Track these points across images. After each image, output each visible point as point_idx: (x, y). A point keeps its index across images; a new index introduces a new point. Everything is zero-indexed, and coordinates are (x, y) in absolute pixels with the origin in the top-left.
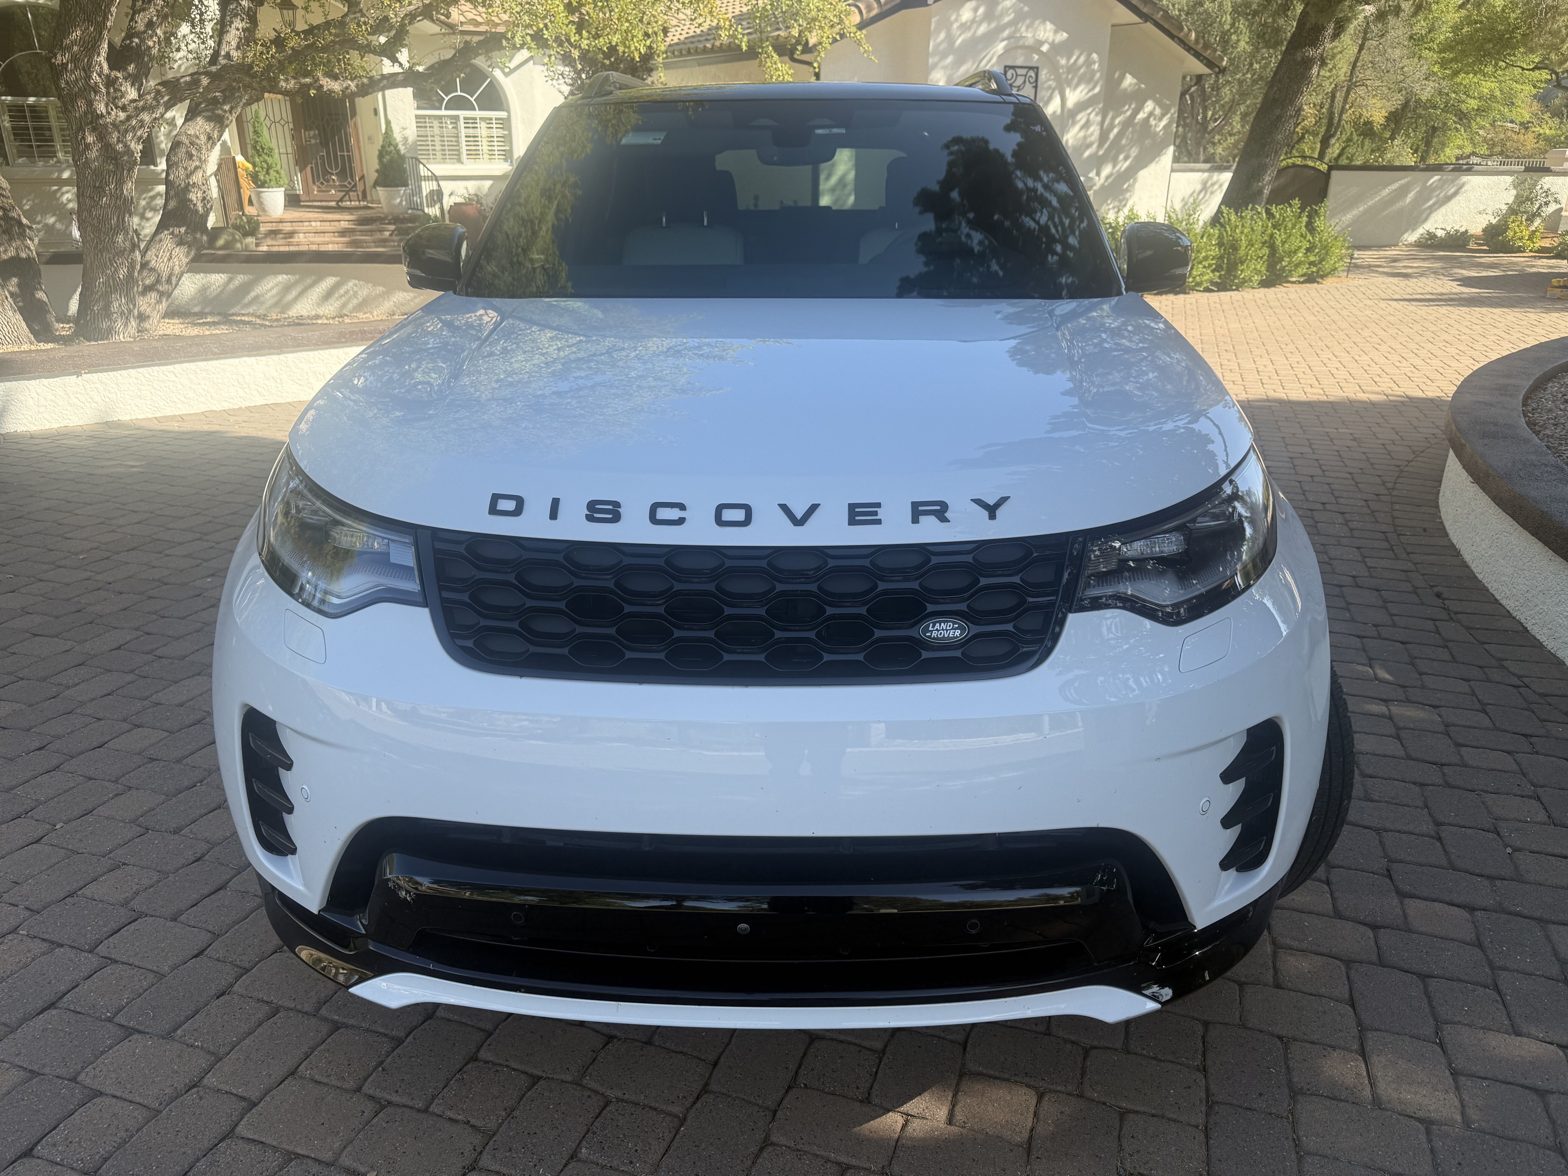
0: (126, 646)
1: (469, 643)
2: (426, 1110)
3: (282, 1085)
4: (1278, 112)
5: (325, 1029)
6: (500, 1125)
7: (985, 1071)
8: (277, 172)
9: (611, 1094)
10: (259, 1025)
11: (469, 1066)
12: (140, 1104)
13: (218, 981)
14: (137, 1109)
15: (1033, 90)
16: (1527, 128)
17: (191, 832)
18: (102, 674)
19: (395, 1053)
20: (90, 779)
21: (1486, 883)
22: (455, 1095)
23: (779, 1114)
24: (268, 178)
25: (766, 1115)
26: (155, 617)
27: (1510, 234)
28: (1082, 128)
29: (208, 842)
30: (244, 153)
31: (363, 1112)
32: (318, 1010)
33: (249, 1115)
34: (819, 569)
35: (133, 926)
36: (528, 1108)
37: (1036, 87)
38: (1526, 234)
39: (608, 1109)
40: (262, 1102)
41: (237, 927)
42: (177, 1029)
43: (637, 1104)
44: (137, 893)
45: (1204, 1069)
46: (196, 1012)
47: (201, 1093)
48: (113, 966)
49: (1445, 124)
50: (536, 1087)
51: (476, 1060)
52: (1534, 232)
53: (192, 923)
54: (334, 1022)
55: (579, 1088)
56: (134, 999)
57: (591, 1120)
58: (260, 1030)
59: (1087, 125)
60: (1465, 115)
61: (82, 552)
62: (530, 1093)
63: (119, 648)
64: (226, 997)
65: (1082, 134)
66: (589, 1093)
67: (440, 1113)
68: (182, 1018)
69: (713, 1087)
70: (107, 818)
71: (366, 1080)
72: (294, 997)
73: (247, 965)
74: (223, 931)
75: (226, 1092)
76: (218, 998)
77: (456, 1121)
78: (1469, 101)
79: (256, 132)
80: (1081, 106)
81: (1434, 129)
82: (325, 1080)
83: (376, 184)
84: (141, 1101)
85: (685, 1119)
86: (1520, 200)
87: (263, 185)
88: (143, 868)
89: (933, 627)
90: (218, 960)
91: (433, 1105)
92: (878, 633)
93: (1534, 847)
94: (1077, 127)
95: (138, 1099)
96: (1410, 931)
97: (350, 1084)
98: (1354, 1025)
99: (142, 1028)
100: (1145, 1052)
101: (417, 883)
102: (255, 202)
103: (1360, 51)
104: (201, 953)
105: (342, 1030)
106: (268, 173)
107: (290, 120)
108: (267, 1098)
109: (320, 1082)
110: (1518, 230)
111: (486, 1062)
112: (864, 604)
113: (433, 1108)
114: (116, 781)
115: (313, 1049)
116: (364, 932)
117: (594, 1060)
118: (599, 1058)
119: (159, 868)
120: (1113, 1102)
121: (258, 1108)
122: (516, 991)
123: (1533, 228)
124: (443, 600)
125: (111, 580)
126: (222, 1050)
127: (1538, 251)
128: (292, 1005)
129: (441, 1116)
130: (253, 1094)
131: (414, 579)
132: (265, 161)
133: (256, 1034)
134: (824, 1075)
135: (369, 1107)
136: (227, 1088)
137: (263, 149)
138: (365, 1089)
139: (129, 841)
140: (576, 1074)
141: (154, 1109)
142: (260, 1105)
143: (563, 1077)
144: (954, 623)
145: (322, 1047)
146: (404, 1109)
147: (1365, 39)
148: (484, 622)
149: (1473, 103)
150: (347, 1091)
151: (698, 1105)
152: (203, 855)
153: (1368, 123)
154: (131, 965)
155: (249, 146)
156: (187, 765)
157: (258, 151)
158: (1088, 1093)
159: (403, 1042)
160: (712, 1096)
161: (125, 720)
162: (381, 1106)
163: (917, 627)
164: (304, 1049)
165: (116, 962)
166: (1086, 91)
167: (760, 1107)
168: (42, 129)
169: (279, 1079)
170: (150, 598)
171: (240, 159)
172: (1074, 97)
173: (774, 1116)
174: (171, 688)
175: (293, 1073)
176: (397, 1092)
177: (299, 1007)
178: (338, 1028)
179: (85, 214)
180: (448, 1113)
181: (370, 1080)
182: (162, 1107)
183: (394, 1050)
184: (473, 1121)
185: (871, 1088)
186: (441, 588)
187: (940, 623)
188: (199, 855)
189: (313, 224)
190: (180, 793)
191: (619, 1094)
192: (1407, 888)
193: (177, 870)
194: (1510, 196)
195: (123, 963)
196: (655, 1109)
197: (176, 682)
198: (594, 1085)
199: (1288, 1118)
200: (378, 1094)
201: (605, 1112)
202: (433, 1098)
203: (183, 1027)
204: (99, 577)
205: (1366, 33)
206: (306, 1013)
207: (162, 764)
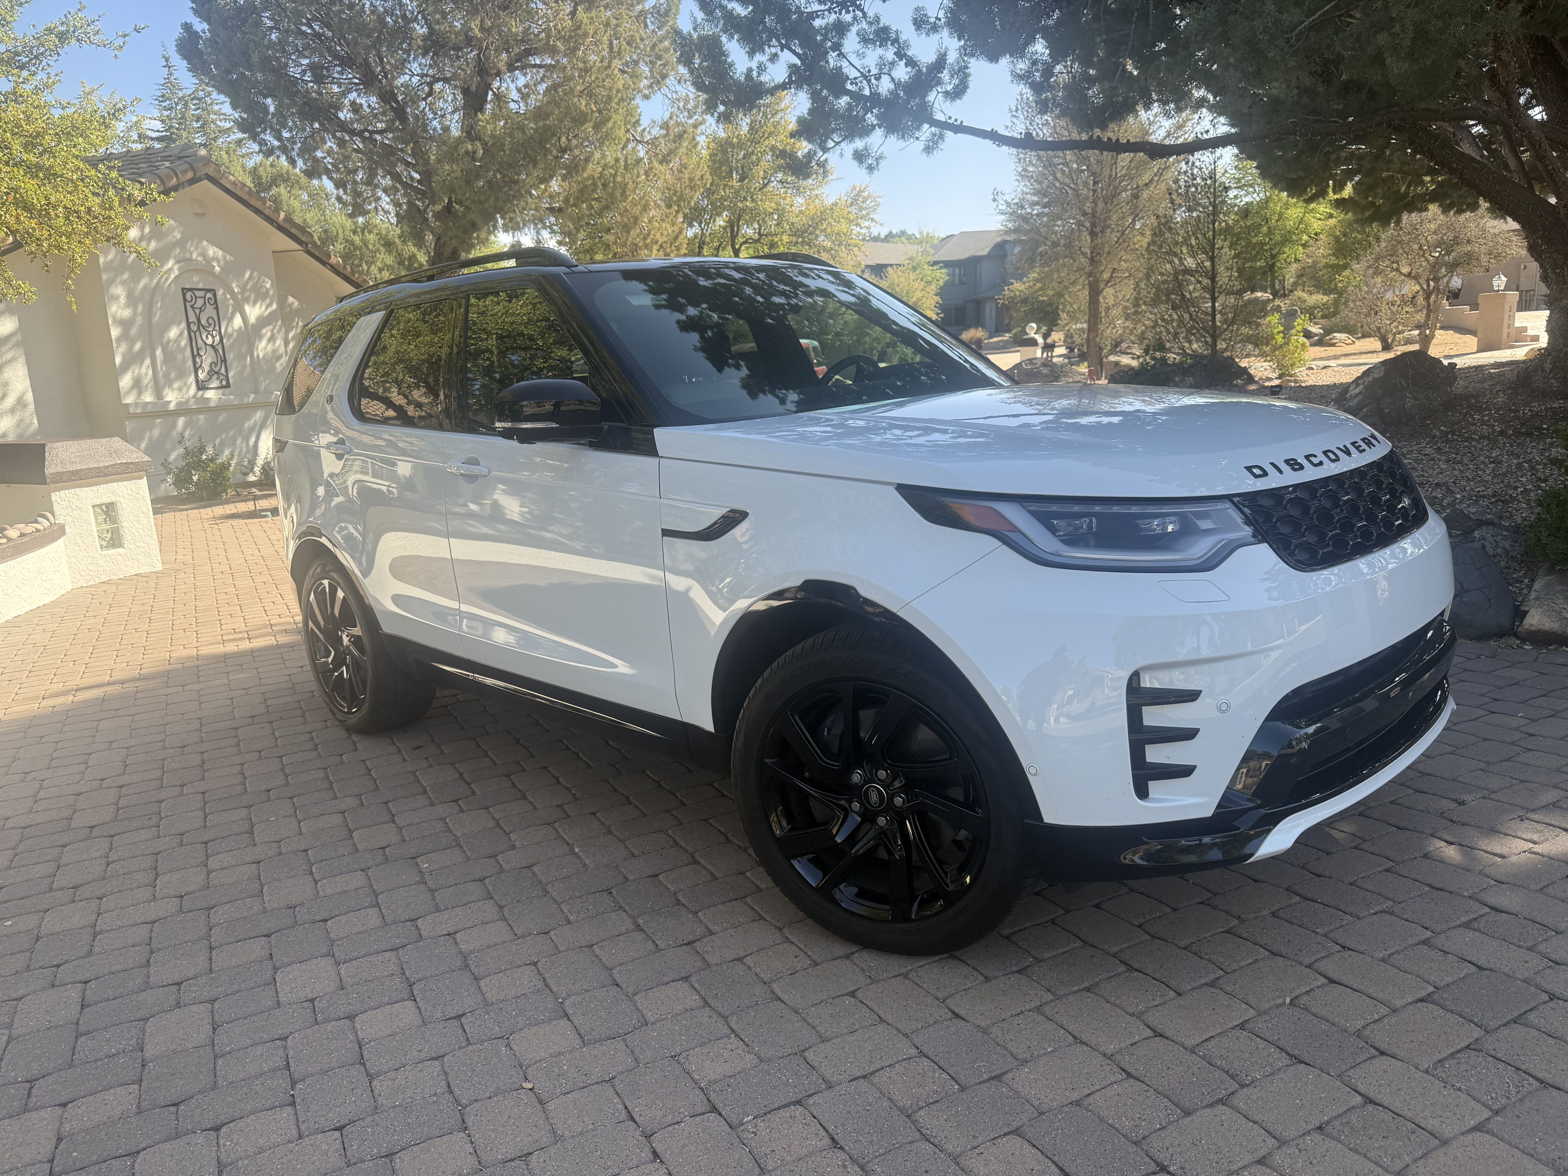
15: (215, 312)
28: (269, 341)
37: (217, 308)
59: (272, 339)
65: (270, 347)
80: (263, 322)
94: (264, 343)
148: (1294, 542)
166: (264, 307)
172: (254, 312)
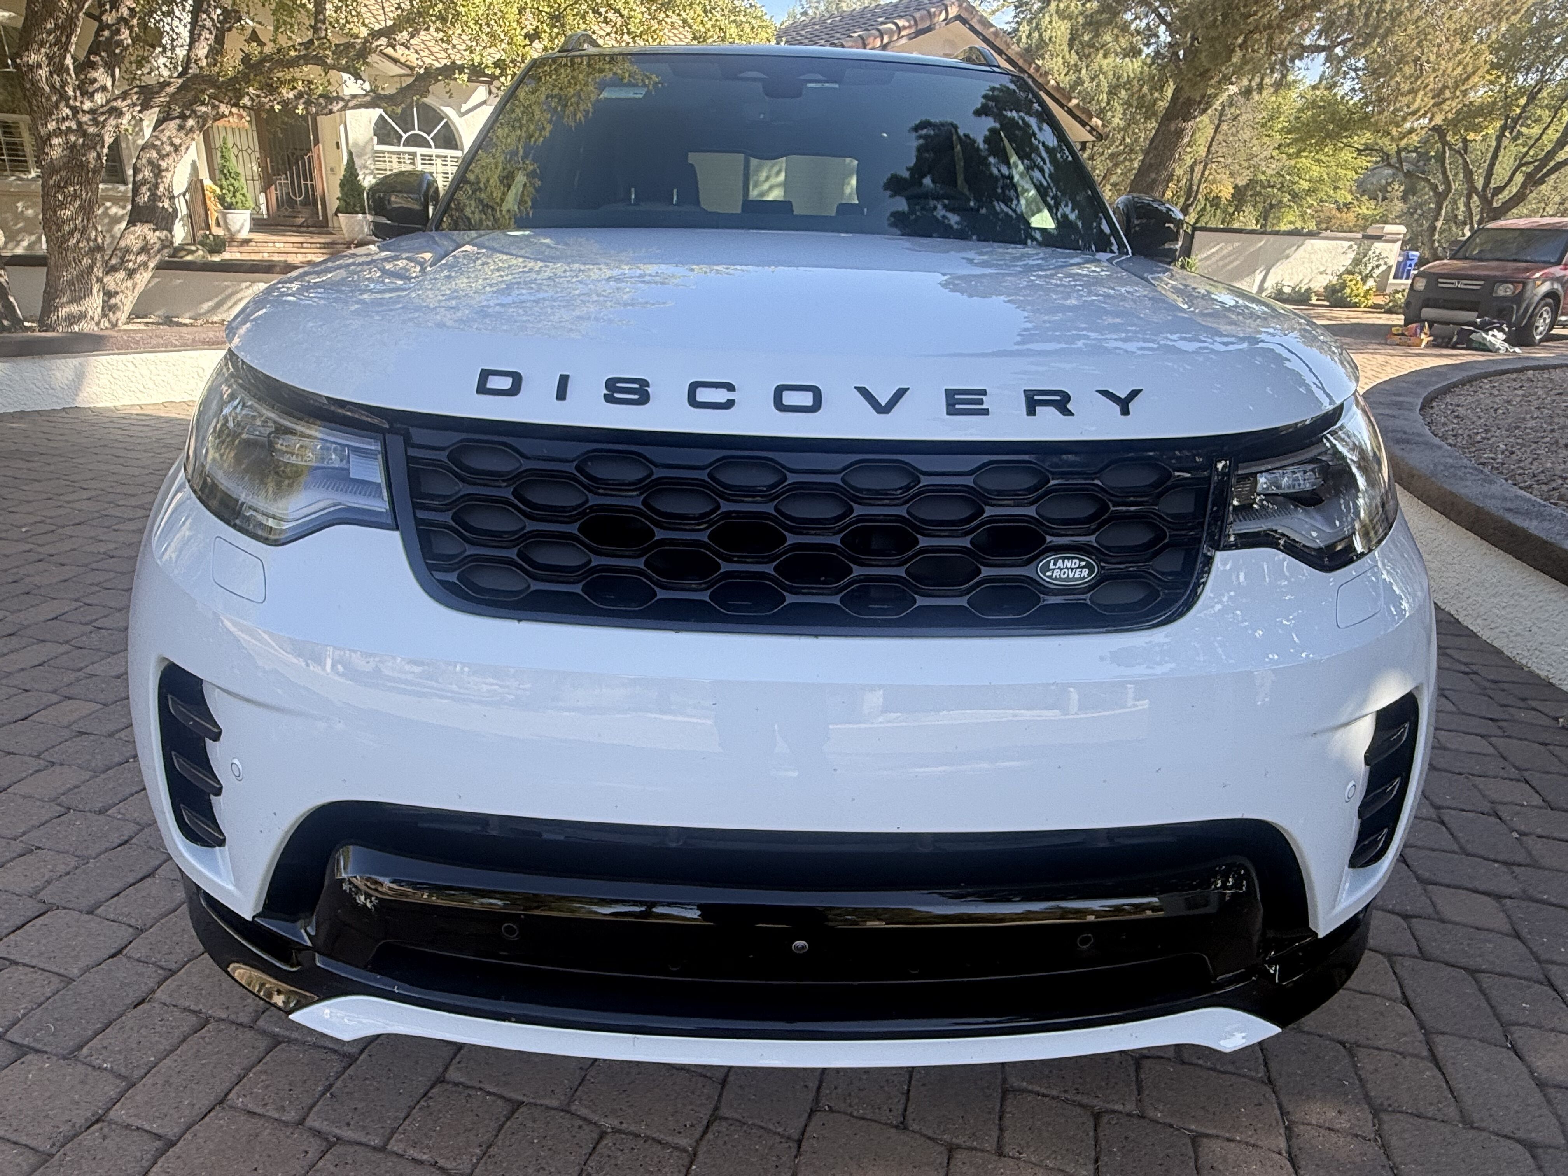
0: (63, 617)
1: (453, 578)
2: (382, 1149)
3: (207, 1119)
4: (1153, 175)
5: (262, 1044)
6: (475, 1166)
7: (1030, 1087)
8: (243, 195)
9: (607, 1123)
10: (184, 1041)
11: (436, 1090)
12: (26, 1146)
13: (136, 987)
14: (22, 1154)
16: (1348, 208)
17: (119, 813)
18: (34, 644)
19: (346, 1074)
20: (9, 753)
21: (1504, 869)
22: (419, 1128)
23: (805, 1146)
24: (234, 200)
25: (790, 1147)
26: (98, 589)
27: (1348, 291)
29: (138, 823)
30: (212, 177)
31: (307, 1152)
32: (255, 1021)
33: (163, 1159)
34: (908, 488)
35: (38, 922)
36: (508, 1143)
38: (1362, 292)
39: (604, 1142)
40: (181, 1142)
41: (163, 921)
42: (82, 1047)
43: (637, 1136)
44: (49, 882)
45: (1270, 1082)
46: (107, 1026)
47: (106, 1130)
48: (13, 968)
49: (1281, 202)
50: (516, 1115)
51: (443, 1081)
52: (1368, 291)
53: (112, 917)
54: (274, 1036)
55: (568, 1116)
56: (33, 1009)
57: (584, 1158)
58: (184, 1046)
60: (1297, 194)
61: (25, 525)
62: (509, 1123)
63: (56, 618)
64: (145, 1006)
66: (580, 1122)
67: (400, 1152)
68: (90, 1033)
69: (725, 1112)
70: (24, 797)
71: (311, 1108)
72: (227, 1004)
73: (173, 966)
74: (148, 925)
75: (138, 1128)
76: (135, 1007)
77: (422, 1163)
78: (1301, 182)
79: (223, 157)
81: (1272, 206)
82: (260, 1110)
83: (338, 210)
84: (28, 1142)
85: (695, 1154)
86: (1356, 262)
87: (230, 206)
88: (59, 852)
89: (1055, 564)
90: (139, 960)
91: (392, 1142)
92: (986, 572)
93: (1539, 831)
95: (24, 1139)
96: (1443, 921)
97: (291, 1116)
98: (1417, 1028)
99: (39, 1046)
100: (1201, 1062)
101: (376, 882)
102: (221, 222)
103: (1215, 132)
104: (120, 952)
105: (283, 1045)
106: (234, 196)
107: (257, 148)
108: (188, 1136)
109: (255, 1113)
110: (1356, 288)
111: (456, 1084)
112: (967, 533)
113: (393, 1146)
114: (38, 756)
115: (249, 1069)
116: (309, 944)
117: (583, 1080)
118: (588, 1077)
119: (78, 853)
120: (1180, 1124)
121: (176, 1149)
122: (504, 1020)
123: (1367, 287)
124: (419, 522)
125: (54, 552)
126: (137, 1074)
127: (1371, 307)
128: (224, 1016)
129: (402, 1156)
130: (171, 1131)
131: (381, 496)
132: (232, 185)
133: (178, 1052)
134: (850, 1095)
135: (315, 1146)
136: (138, 1123)
137: (230, 173)
138: (309, 1122)
139: (47, 822)
140: (563, 1098)
141: (43, 1152)
142: (178, 1145)
143: (547, 1102)
144: (1081, 560)
145: (258, 1068)
146: (357, 1148)
147: (1221, 121)
148: (471, 551)
149: (1305, 185)
150: (286, 1124)
151: (709, 1136)
152: (131, 838)
153: (1217, 198)
154: (33, 967)
155: (217, 172)
156: (120, 739)
157: (225, 175)
158: (1151, 1113)
159: (357, 1059)
160: (724, 1124)
161: (54, 692)
162: (330, 1143)
163: (1035, 563)
164: (237, 1070)
165: (17, 963)
167: (782, 1136)
168: (15, 144)
169: (204, 1110)
170: (93, 570)
171: (208, 183)
173: (799, 1147)
174: (109, 660)
175: (221, 1102)
176: (348, 1124)
177: (233, 1017)
178: (278, 1043)
179: (49, 213)
180: (411, 1152)
181: (315, 1109)
182: (54, 1150)
183: (345, 1069)
184: (442, 1162)
185: (905, 1110)
186: (415, 506)
187: (1064, 559)
188: (126, 838)
189: (277, 245)
190: (109, 769)
191: (616, 1123)
192: (1427, 875)
193: (99, 855)
194: (1347, 260)
195: (25, 965)
196: (659, 1142)
197: (114, 654)
198: (583, 1112)
199: (1376, 1140)
200: (325, 1127)
201: (600, 1146)
202: (393, 1132)
203: (91, 1044)
204: (40, 550)
205: (1221, 115)
206: (241, 1025)
207: (92, 737)
